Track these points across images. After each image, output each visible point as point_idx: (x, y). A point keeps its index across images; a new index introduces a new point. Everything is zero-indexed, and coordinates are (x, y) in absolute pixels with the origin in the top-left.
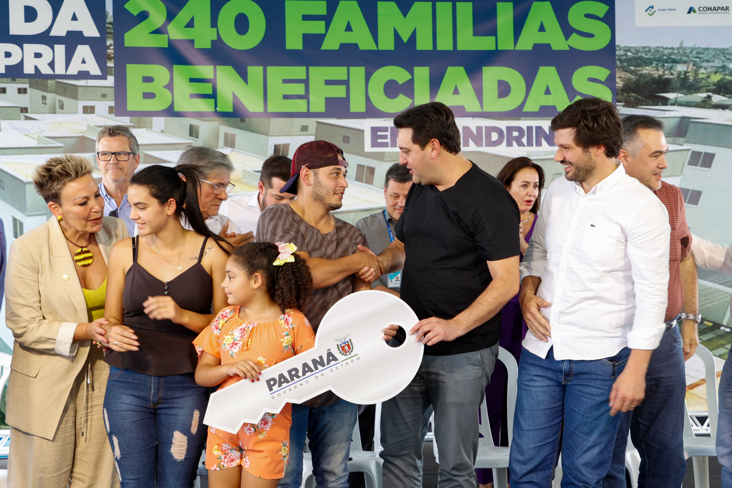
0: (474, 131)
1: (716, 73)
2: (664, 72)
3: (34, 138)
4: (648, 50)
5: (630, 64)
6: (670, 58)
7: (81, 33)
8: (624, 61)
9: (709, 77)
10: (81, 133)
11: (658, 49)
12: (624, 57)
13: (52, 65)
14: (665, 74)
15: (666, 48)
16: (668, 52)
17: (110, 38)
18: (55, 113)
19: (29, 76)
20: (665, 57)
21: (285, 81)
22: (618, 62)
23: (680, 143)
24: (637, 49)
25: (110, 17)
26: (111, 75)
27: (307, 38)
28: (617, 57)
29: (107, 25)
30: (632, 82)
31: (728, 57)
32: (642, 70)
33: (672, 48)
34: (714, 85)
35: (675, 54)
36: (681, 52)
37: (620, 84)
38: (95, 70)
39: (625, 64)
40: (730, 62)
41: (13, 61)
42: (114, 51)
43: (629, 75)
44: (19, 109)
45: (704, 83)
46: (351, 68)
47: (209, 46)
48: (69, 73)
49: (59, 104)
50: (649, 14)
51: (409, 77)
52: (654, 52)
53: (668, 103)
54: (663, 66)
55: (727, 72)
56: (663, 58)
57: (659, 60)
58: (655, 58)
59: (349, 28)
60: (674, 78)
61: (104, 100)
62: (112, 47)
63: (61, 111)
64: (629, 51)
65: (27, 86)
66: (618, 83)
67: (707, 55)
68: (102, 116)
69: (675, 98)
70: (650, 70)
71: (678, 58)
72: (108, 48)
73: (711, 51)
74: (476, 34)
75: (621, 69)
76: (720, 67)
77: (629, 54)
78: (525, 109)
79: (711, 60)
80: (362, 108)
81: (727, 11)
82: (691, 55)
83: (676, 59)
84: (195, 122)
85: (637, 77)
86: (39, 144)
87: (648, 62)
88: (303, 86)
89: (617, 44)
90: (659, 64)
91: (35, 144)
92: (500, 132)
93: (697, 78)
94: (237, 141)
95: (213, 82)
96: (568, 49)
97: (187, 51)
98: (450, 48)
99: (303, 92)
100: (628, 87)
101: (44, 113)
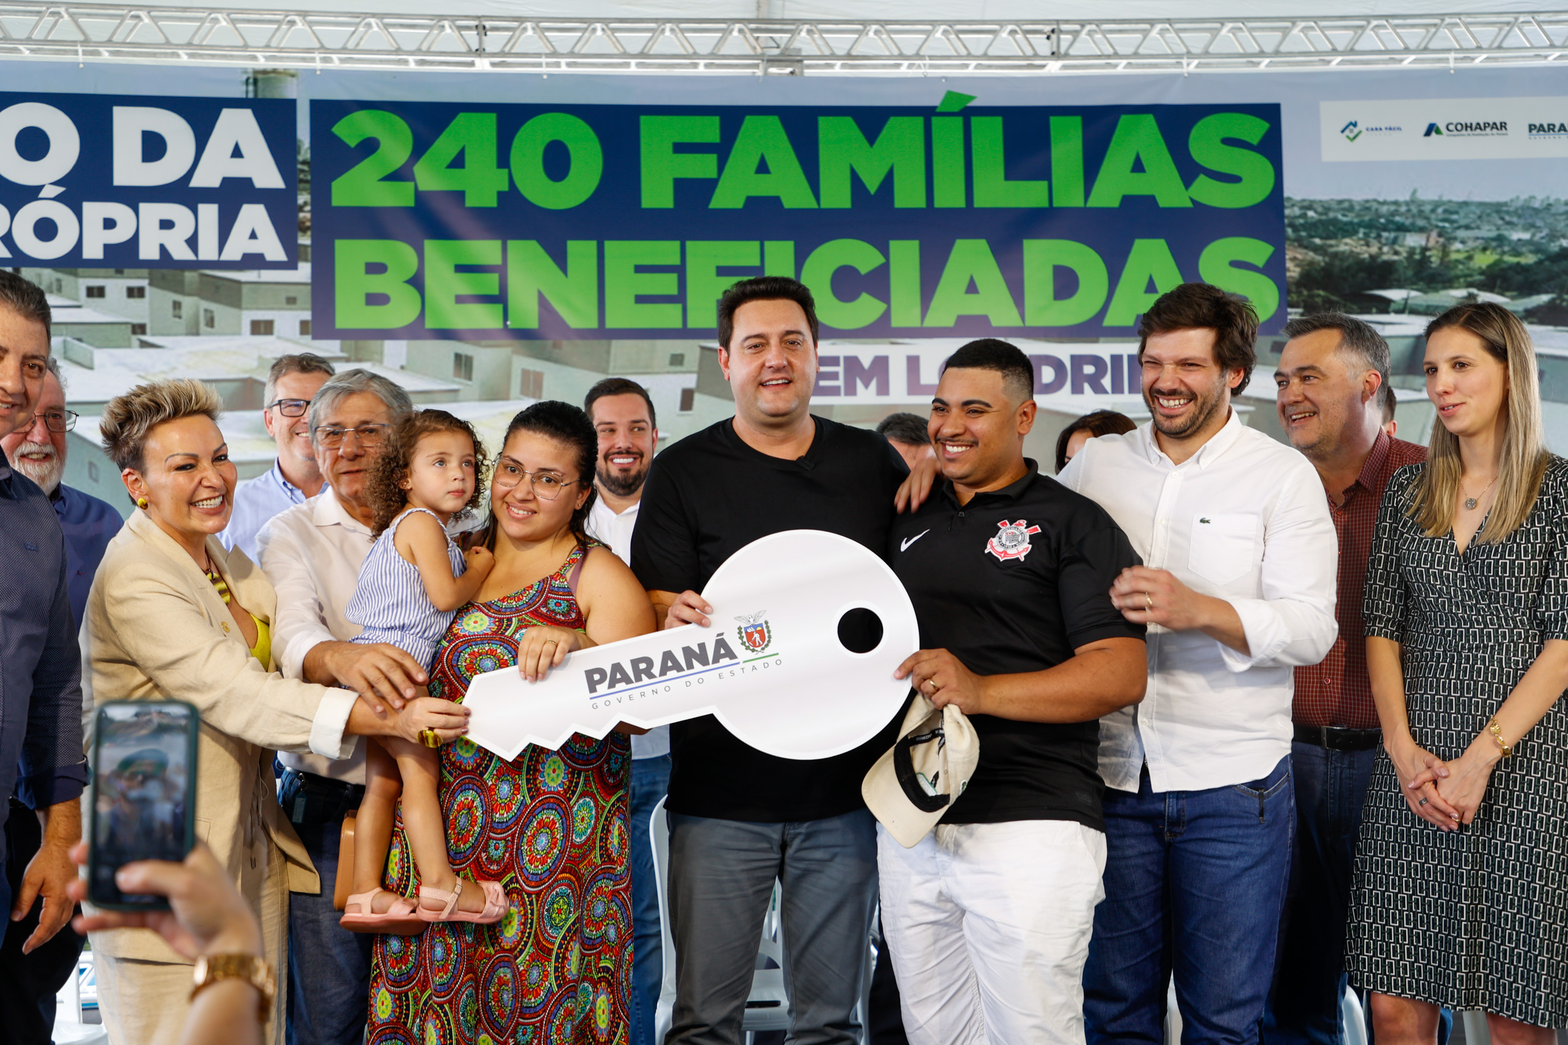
1: (1485, 249)
2: (1380, 249)
4: (1347, 206)
5: (1313, 233)
6: (1392, 222)
7: (248, 181)
8: (1300, 228)
9: (1470, 258)
10: (246, 372)
11: (1368, 205)
12: (1301, 221)
13: (192, 242)
14: (1382, 253)
15: (1384, 203)
16: (1388, 210)
17: (305, 190)
18: (197, 333)
19: (149, 264)
20: (1382, 220)
21: (639, 269)
22: (1289, 231)
23: (1417, 387)
24: (1326, 205)
25: (305, 152)
26: (306, 260)
27: (682, 186)
28: (1286, 221)
29: (300, 166)
30: (1318, 268)
31: (1507, 218)
32: (1337, 246)
33: (1396, 203)
34: (1482, 273)
35: (1401, 215)
36: (1414, 210)
37: (1294, 271)
38: (274, 250)
39: (1303, 234)
40: (1512, 229)
41: (119, 236)
42: (312, 216)
43: (1311, 254)
44: (130, 327)
45: (1462, 270)
46: (768, 244)
47: (492, 202)
48: (224, 257)
49: (205, 317)
50: (1348, 137)
51: (879, 259)
52: (1361, 210)
53: (1391, 309)
54: (1379, 236)
55: (1506, 249)
56: (1378, 221)
57: (1370, 226)
58: (1362, 221)
60: (1400, 261)
61: (291, 309)
62: (308, 208)
63: (209, 329)
64: (1310, 208)
65: (144, 283)
66: (1289, 270)
67: (1466, 216)
68: (288, 339)
69: (1403, 299)
70: (1352, 246)
71: (1408, 222)
72: (301, 209)
73: (1473, 208)
74: (1009, 176)
75: (1296, 244)
76: (1493, 239)
77: (1311, 214)
78: (1108, 322)
79: (1473, 225)
81: (1504, 131)
82: (1433, 216)
83: (1403, 224)
84: (464, 349)
85: (1327, 259)
87: (1348, 230)
88: (673, 278)
89: (1286, 194)
90: (1370, 232)
92: (1057, 365)
93: (1447, 259)
94: (545, 384)
95: (501, 270)
96: (1190, 205)
97: (450, 215)
98: (961, 203)
99: (673, 290)
100: (1309, 279)
101: (176, 335)
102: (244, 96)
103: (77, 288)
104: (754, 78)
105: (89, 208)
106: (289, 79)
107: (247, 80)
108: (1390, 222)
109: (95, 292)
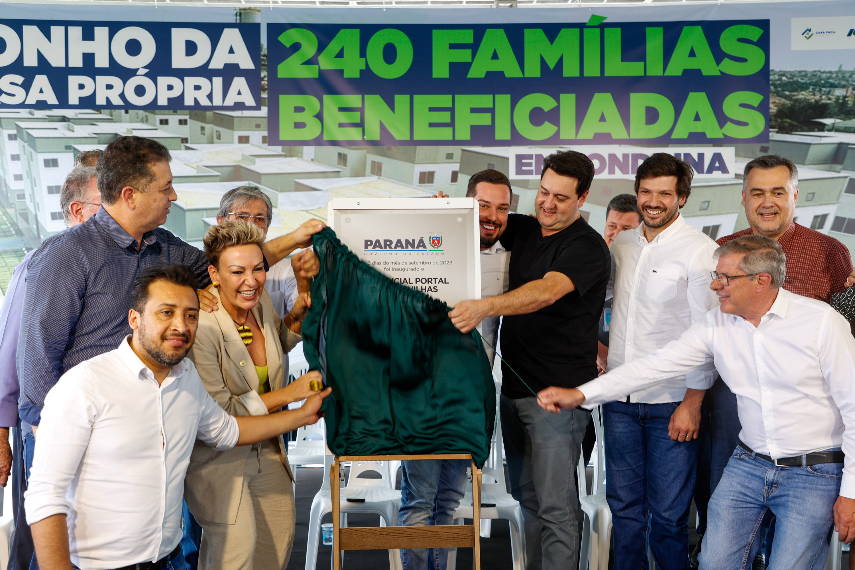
0: (621, 158)
2: (821, 97)
3: (193, 168)
4: (804, 74)
5: (785, 89)
6: (828, 82)
7: (237, 65)
10: (236, 162)
11: (815, 73)
12: (779, 82)
13: (210, 97)
14: (822, 99)
15: (824, 72)
16: (826, 76)
17: (264, 69)
18: (212, 143)
19: (189, 108)
20: (823, 82)
21: (431, 109)
22: (772, 87)
23: (837, 170)
24: (793, 74)
25: (264, 50)
26: (265, 106)
27: (453, 66)
28: (771, 82)
29: (262, 58)
30: (787, 107)
32: (798, 95)
33: (830, 72)
35: (833, 79)
36: (840, 76)
37: (774, 109)
38: (250, 101)
39: (780, 89)
41: (175, 93)
42: (268, 83)
43: (783, 100)
44: (180, 139)
46: (497, 96)
47: (357, 75)
48: (226, 104)
49: (216, 134)
50: (806, 37)
51: (555, 104)
52: (811, 76)
53: (825, 129)
54: (820, 90)
56: (820, 82)
57: (816, 84)
58: (812, 82)
59: (495, 56)
60: (831, 103)
61: (258, 130)
62: (266, 79)
63: (218, 141)
64: (784, 75)
65: (187, 117)
66: (771, 109)
68: (256, 146)
69: (832, 124)
70: (806, 95)
71: (836, 83)
72: (262, 79)
74: (624, 59)
75: (775, 95)
77: (784, 78)
78: (674, 136)
80: (507, 136)
82: (850, 79)
83: (834, 84)
84: (343, 150)
85: (792, 103)
86: (198, 173)
87: (804, 87)
88: (448, 114)
89: (771, 68)
90: (816, 88)
91: (194, 173)
94: (383, 168)
95: (361, 110)
96: (719, 74)
97: (336, 82)
98: (598, 75)
99: (448, 121)
100: (782, 113)
101: (202, 143)
102: (235, 22)
103: (155, 120)
104: (491, 9)
105: (160, 79)
106: (257, 13)
107: (236, 13)
108: (826, 82)
109: (164, 122)
